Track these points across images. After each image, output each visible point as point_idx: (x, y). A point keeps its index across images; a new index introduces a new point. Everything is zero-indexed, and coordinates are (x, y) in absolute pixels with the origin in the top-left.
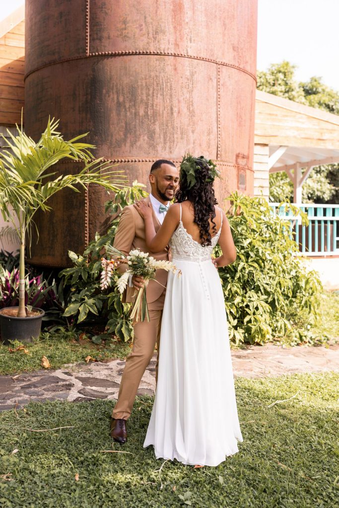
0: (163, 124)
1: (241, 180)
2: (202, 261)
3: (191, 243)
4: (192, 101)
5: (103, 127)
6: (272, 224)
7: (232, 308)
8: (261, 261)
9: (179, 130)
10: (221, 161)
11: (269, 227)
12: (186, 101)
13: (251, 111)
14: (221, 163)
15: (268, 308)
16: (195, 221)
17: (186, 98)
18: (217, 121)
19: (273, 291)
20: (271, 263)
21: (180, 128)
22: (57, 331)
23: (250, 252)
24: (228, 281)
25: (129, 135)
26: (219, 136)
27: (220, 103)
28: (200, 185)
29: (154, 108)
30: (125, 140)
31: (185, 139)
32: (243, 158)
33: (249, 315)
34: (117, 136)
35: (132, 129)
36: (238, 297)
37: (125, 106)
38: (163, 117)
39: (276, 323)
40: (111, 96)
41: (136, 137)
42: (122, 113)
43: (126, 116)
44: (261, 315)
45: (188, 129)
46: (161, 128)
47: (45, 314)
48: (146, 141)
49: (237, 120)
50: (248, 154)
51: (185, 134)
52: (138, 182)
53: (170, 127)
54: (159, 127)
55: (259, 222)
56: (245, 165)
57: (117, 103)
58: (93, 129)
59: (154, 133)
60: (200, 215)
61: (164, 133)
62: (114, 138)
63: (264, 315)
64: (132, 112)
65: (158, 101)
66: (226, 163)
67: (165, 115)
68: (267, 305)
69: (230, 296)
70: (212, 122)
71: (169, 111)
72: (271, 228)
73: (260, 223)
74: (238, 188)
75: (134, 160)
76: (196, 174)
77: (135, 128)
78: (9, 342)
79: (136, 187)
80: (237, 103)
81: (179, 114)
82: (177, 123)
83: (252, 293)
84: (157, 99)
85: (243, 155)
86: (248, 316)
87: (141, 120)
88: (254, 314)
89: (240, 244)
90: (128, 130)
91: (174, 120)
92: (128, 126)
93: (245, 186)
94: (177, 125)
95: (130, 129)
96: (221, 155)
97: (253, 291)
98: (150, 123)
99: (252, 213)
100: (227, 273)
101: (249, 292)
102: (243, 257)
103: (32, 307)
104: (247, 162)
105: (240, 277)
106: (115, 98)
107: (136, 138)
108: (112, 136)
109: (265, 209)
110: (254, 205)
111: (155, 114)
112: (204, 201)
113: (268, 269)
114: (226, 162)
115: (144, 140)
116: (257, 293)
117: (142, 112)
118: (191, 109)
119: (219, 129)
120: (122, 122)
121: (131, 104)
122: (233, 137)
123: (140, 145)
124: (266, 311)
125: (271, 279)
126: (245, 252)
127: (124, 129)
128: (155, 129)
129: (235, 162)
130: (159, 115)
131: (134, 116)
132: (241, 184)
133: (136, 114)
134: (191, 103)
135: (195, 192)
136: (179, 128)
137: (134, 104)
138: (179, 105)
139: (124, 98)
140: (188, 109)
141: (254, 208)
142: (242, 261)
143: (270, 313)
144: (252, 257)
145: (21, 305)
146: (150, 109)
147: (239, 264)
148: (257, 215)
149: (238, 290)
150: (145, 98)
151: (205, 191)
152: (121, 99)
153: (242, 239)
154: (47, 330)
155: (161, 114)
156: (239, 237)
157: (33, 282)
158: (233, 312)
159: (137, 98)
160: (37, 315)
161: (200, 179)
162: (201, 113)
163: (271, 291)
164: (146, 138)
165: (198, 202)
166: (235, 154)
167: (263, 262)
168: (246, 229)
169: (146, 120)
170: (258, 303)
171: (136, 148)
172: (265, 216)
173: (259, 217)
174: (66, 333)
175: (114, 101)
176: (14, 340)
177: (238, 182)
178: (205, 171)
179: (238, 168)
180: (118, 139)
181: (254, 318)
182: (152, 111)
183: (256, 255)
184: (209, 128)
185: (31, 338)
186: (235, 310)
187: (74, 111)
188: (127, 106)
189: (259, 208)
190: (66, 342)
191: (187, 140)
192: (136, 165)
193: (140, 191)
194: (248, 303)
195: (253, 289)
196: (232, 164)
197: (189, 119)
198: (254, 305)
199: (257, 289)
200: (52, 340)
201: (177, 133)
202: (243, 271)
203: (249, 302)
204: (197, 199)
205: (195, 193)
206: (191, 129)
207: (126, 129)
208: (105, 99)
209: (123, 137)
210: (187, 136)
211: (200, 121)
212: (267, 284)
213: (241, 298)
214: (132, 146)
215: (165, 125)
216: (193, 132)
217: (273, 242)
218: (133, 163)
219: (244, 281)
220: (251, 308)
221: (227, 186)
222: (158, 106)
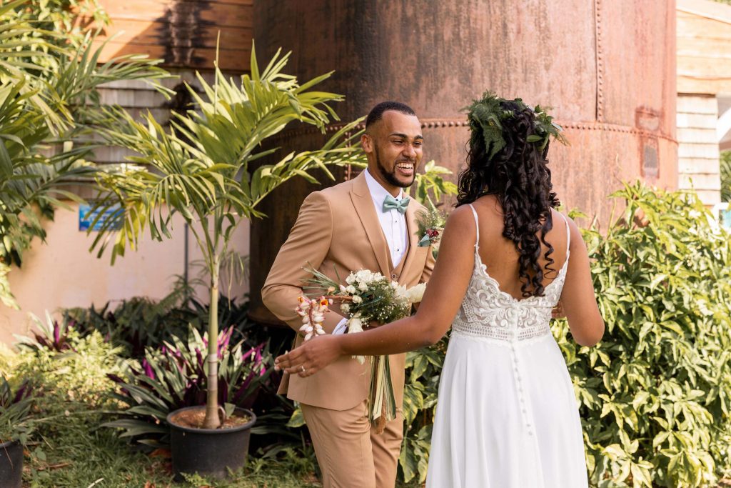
0: (488, 54)
1: (648, 158)
2: (521, 338)
3: (494, 298)
4: (545, 10)
5: (377, 64)
6: (710, 245)
7: (628, 415)
8: (688, 320)
9: (519, 65)
10: (604, 122)
11: (705, 251)
12: (532, 11)
13: (666, 26)
14: (606, 126)
15: (705, 416)
16: (505, 234)
17: (532, 5)
18: (596, 46)
19: (715, 381)
20: (711, 323)
21: (522, 61)
22: (281, 456)
23: (664, 302)
24: (621, 360)
25: (423, 78)
26: (599, 74)
27: (600, 12)
28: (516, 150)
29: (472, 25)
30: (417, 88)
31: (532, 81)
32: (652, 115)
33: (664, 430)
34: (403, 80)
35: (430, 66)
36: (641, 392)
37: (417, 25)
38: (488, 42)
39: (725, 447)
40: (392, 8)
41: (437, 79)
42: (412, 38)
43: (418, 43)
44: (691, 432)
45: (536, 63)
46: (484, 63)
47: (257, 420)
48: (455, 88)
49: (636, 44)
50: (663, 109)
51: (531, 73)
52: (436, 165)
53: (501, 61)
54: (481, 61)
55: (683, 240)
56: (656, 130)
57: (402, 19)
58: (359, 69)
59: (472, 71)
60: (519, 220)
61: (490, 71)
62: (397, 85)
63: (697, 432)
64: (430, 33)
65: (479, 12)
66: (615, 127)
67: (491, 37)
68: (703, 411)
69: (626, 391)
70: (584, 48)
71: (500, 31)
72: (710, 252)
73: (688, 243)
74: (643, 174)
75: (433, 124)
76: (504, 127)
77: (436, 63)
78: (183, 478)
79: (430, 174)
80: (636, 12)
81: (520, 36)
82: (515, 51)
83: (671, 384)
84: (476, 9)
85: (652, 110)
86: (661, 433)
87: (446, 49)
88: (675, 428)
89: (645, 286)
90: (423, 68)
91: (509, 46)
92: (423, 61)
93: (656, 170)
94: (514, 56)
95: (426, 65)
96: (604, 111)
97: (673, 379)
98: (463, 54)
99: (669, 222)
100: (619, 343)
101: (665, 383)
102: (649, 312)
103: (234, 406)
104: (660, 123)
105: (645, 351)
106: (399, 11)
107: (438, 82)
108: (393, 81)
109: (699, 214)
110: (676, 206)
111: (473, 38)
112: (523, 187)
113: (706, 335)
114: (615, 123)
115: (452, 86)
116: (681, 384)
117: (448, 34)
118: (543, 25)
119: (599, 62)
120: (411, 54)
121: (427, 20)
122: (628, 75)
123: (445, 96)
124: (700, 422)
125: (713, 354)
126: (655, 301)
127: (414, 67)
128: (473, 65)
129: (634, 124)
130: (482, 38)
131: (433, 42)
132: (647, 166)
133: (438, 38)
134: (542, 14)
135: (502, 168)
136: (519, 62)
137: (434, 19)
138: (518, 19)
139: (415, 10)
140: (538, 24)
141: (675, 213)
142: (648, 320)
143: (711, 427)
144: (668, 311)
145: (210, 403)
146: (464, 28)
147: (642, 325)
148: (680, 227)
149: (641, 380)
150: (453, 8)
151: (526, 164)
152: (410, 12)
153: (649, 274)
154: (262, 453)
155: (485, 37)
156: (643, 270)
157: (251, 355)
158: (631, 425)
159: (439, 7)
160: (243, 422)
161: (515, 136)
162: (563, 32)
163: (712, 382)
164: (456, 81)
165: (511, 193)
166: (634, 108)
167: (694, 321)
168: (655, 254)
169: (456, 48)
170: (683, 405)
171: (438, 101)
172: (696, 228)
173: (685, 230)
174: (298, 460)
175: (397, 16)
176: (193, 473)
177: (641, 163)
178: (523, 118)
179: (642, 135)
180: (404, 86)
181: (675, 437)
182: (467, 31)
183: (677, 308)
184: (578, 59)
185: (226, 471)
186: (636, 420)
187: (326, 37)
188: (421, 24)
189: (687, 212)
190: (296, 477)
191: (535, 83)
192: (437, 133)
193: (438, 181)
194: (663, 407)
195: (674, 376)
196: (628, 129)
197: (540, 44)
198: (675, 410)
199: (682, 377)
200: (269, 473)
201: (515, 71)
202: (652, 340)
203: (664, 403)
204: (509, 184)
205: (505, 171)
206: (543, 63)
207: (419, 66)
208: (380, 13)
209: (413, 80)
210: (536, 75)
211: (560, 47)
212: (704, 367)
213: (647, 395)
214: (430, 97)
215: (492, 58)
216: (547, 68)
217: (714, 281)
218: (432, 128)
219: (654, 360)
220: (668, 416)
221: (618, 170)
222: (479, 22)
